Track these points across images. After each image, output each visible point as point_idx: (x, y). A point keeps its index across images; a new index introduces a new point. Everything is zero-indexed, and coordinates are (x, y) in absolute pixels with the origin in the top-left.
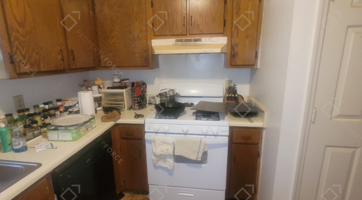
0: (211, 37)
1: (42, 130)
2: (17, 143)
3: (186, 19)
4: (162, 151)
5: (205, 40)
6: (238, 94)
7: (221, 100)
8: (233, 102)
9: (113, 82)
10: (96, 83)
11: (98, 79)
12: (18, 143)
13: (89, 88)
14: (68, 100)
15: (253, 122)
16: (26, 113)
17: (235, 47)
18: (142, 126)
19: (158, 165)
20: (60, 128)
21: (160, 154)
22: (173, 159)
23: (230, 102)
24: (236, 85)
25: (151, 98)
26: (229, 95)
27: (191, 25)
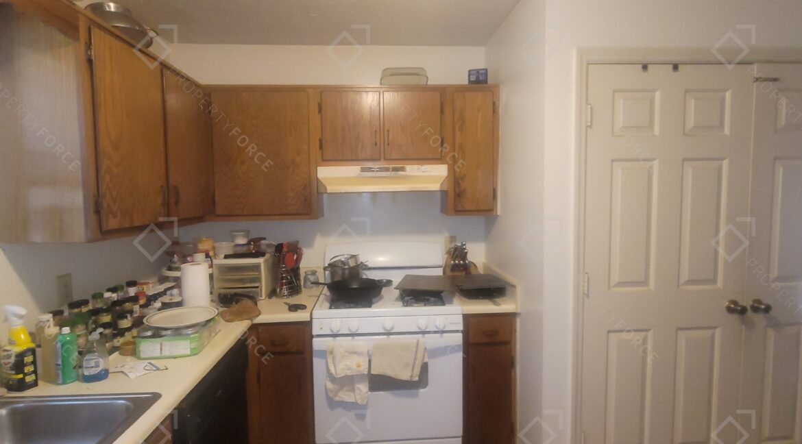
0: (422, 165)
1: (115, 341)
2: (92, 363)
3: (378, 135)
4: (349, 370)
5: (412, 169)
6: (469, 260)
7: (439, 272)
8: (461, 274)
9: (233, 244)
10: (201, 247)
11: (205, 239)
12: (96, 362)
13: (189, 259)
14: (148, 283)
15: (499, 305)
16: (84, 309)
17: (460, 182)
18: (308, 324)
19: (337, 399)
20: (164, 333)
21: (343, 375)
22: (367, 384)
23: (456, 274)
24: (465, 245)
25: (310, 273)
26: (454, 261)
27: (388, 144)
